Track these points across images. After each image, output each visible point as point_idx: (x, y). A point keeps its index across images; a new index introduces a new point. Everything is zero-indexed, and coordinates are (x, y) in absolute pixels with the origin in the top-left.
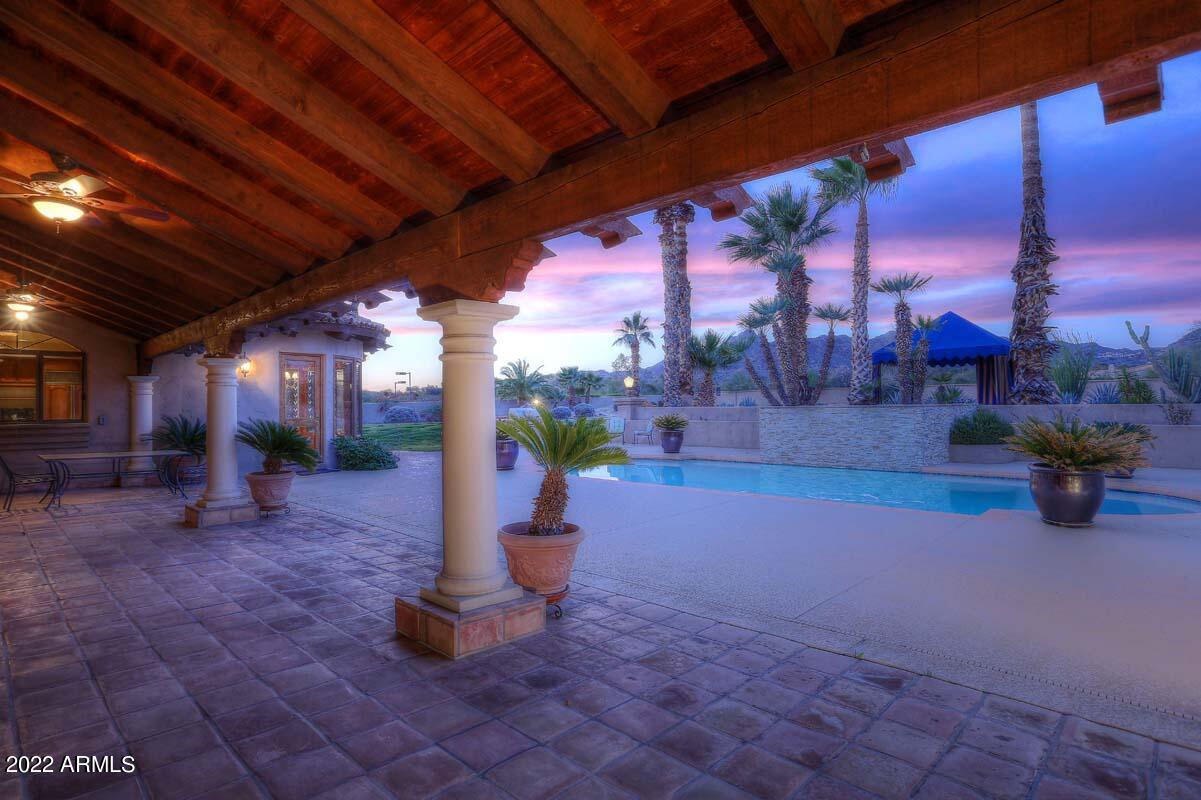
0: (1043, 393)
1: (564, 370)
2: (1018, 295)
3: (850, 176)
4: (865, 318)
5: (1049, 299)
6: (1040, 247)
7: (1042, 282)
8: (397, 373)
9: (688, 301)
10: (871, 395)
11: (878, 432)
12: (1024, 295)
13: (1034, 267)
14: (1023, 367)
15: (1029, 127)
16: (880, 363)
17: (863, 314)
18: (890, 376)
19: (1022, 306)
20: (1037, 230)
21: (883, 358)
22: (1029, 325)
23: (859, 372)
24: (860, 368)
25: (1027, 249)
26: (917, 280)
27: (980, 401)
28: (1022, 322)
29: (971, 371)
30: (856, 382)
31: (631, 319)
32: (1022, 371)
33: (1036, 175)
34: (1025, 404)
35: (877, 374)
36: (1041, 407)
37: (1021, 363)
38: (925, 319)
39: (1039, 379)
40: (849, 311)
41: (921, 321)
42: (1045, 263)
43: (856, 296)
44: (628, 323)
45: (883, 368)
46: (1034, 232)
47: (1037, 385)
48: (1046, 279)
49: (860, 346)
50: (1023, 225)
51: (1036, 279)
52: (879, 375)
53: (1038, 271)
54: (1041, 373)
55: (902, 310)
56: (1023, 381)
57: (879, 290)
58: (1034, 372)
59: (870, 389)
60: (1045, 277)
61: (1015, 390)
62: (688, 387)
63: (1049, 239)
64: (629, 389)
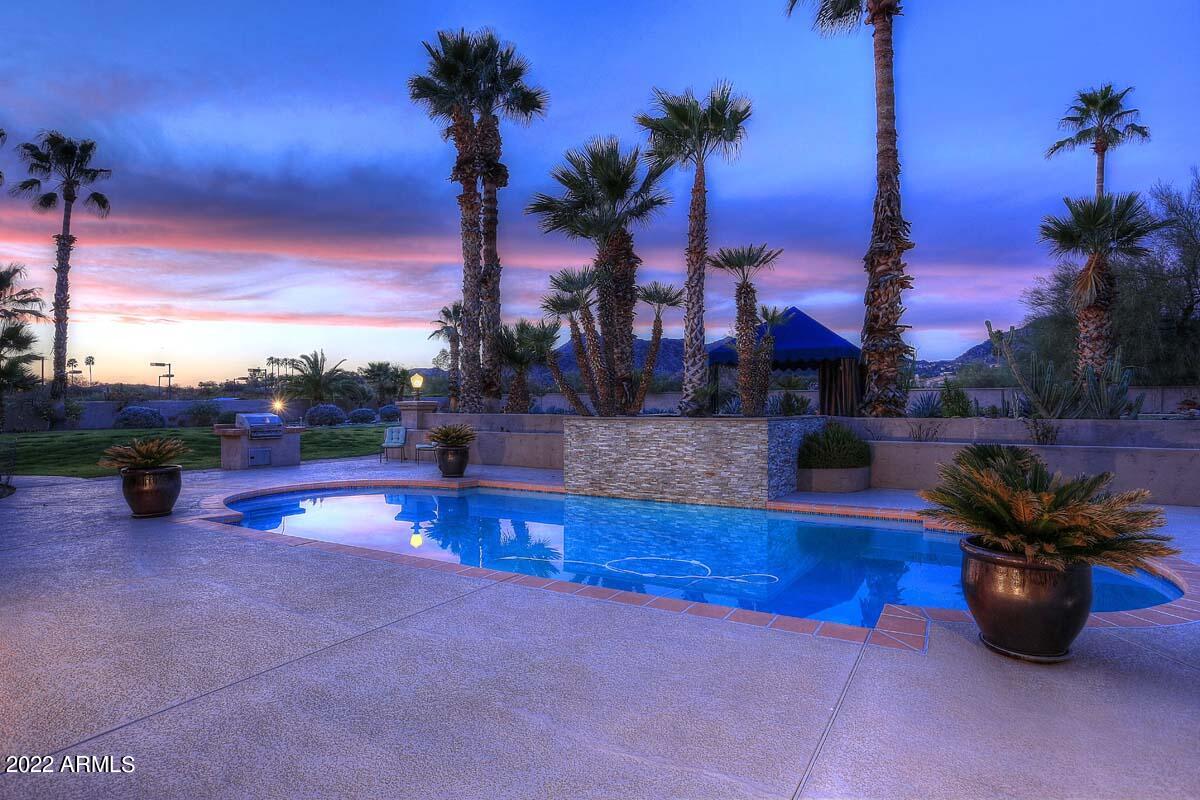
0: (896, 404)
1: (372, 366)
2: (870, 287)
3: (686, 127)
4: (701, 307)
5: (903, 292)
6: (894, 232)
7: (896, 273)
8: (152, 364)
9: (498, 282)
10: (706, 402)
11: (713, 454)
12: (878, 287)
13: (888, 254)
14: (876, 373)
15: (884, 90)
16: (717, 364)
17: (698, 299)
18: (729, 379)
19: (875, 300)
20: (892, 212)
21: (721, 357)
22: (883, 324)
23: (693, 375)
24: (693, 370)
25: (881, 232)
26: (764, 255)
27: (822, 413)
28: (876, 318)
29: (812, 377)
30: (689, 386)
31: (451, 309)
32: (875, 378)
33: (890, 146)
34: (877, 416)
35: (714, 376)
36: (897, 421)
37: (874, 368)
38: (770, 312)
39: (893, 387)
40: (681, 293)
41: (765, 313)
42: (901, 251)
43: (691, 278)
44: (446, 313)
45: (721, 369)
46: (889, 214)
47: (891, 394)
48: (900, 270)
49: (695, 341)
50: (877, 205)
51: (890, 269)
52: (716, 379)
53: (892, 259)
54: (893, 380)
55: (745, 293)
56: (876, 389)
57: (717, 264)
58: (888, 379)
59: (705, 394)
60: (899, 267)
61: (867, 399)
62: (494, 389)
63: (905, 223)
64: (418, 389)
